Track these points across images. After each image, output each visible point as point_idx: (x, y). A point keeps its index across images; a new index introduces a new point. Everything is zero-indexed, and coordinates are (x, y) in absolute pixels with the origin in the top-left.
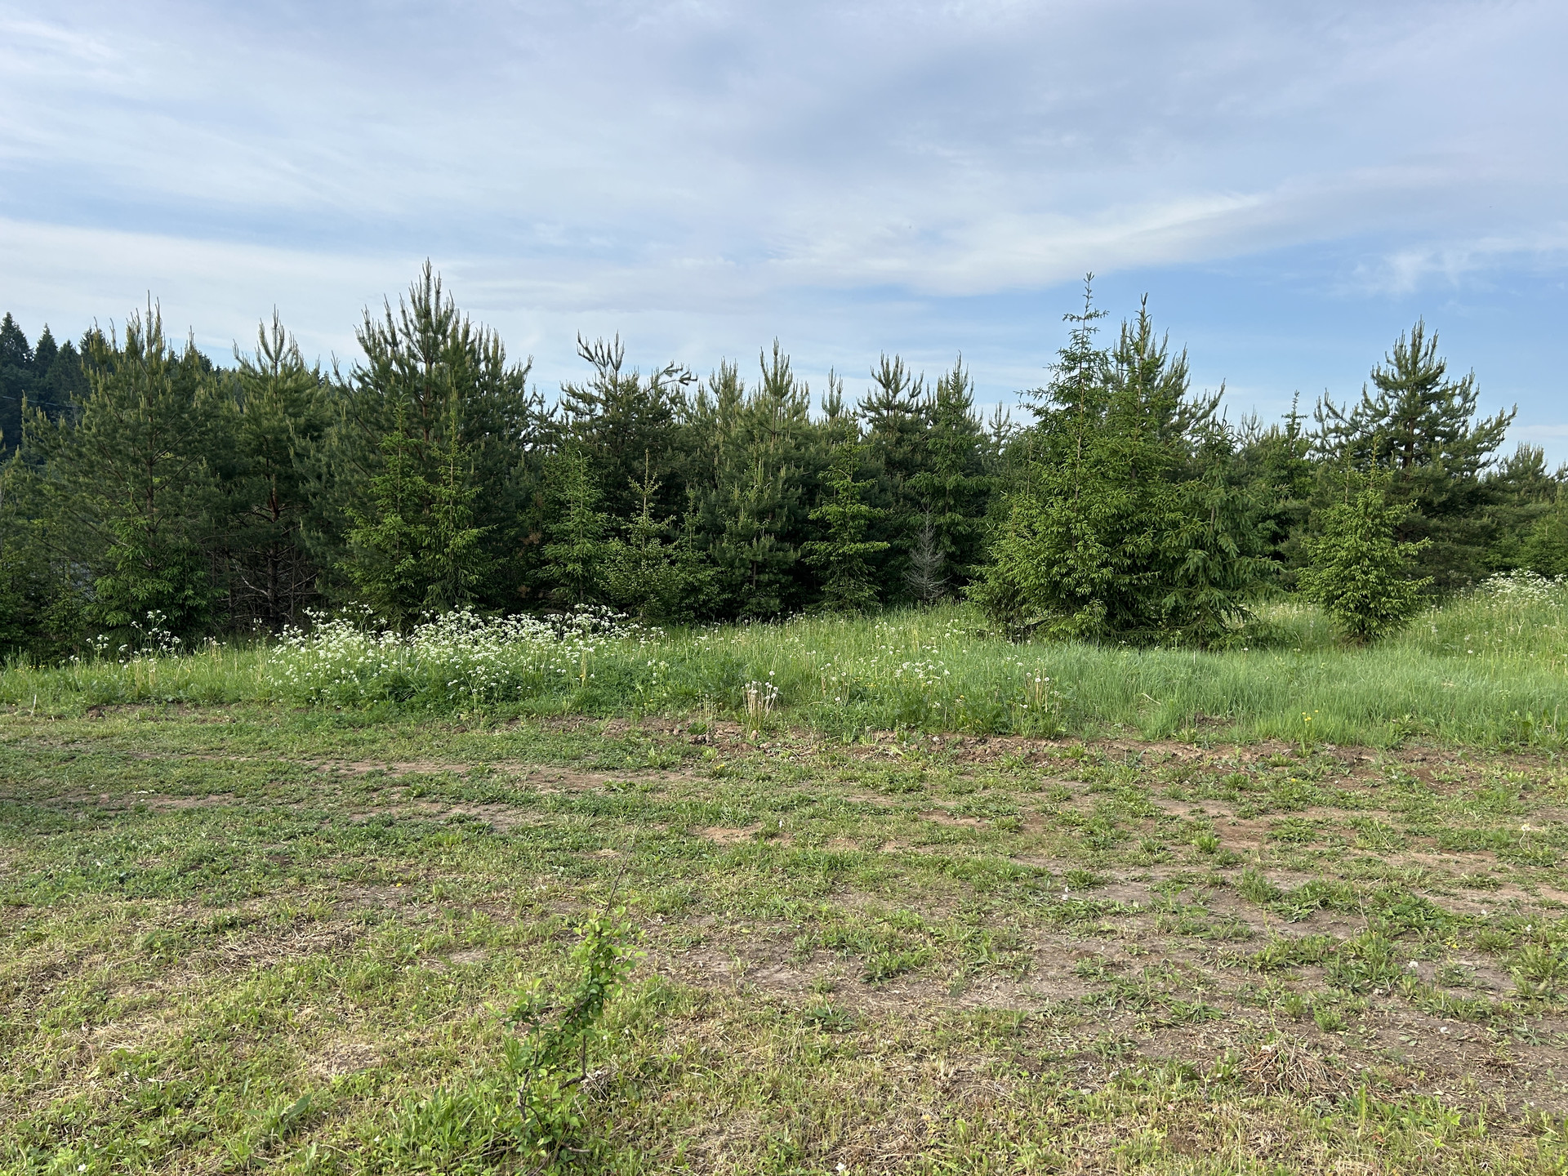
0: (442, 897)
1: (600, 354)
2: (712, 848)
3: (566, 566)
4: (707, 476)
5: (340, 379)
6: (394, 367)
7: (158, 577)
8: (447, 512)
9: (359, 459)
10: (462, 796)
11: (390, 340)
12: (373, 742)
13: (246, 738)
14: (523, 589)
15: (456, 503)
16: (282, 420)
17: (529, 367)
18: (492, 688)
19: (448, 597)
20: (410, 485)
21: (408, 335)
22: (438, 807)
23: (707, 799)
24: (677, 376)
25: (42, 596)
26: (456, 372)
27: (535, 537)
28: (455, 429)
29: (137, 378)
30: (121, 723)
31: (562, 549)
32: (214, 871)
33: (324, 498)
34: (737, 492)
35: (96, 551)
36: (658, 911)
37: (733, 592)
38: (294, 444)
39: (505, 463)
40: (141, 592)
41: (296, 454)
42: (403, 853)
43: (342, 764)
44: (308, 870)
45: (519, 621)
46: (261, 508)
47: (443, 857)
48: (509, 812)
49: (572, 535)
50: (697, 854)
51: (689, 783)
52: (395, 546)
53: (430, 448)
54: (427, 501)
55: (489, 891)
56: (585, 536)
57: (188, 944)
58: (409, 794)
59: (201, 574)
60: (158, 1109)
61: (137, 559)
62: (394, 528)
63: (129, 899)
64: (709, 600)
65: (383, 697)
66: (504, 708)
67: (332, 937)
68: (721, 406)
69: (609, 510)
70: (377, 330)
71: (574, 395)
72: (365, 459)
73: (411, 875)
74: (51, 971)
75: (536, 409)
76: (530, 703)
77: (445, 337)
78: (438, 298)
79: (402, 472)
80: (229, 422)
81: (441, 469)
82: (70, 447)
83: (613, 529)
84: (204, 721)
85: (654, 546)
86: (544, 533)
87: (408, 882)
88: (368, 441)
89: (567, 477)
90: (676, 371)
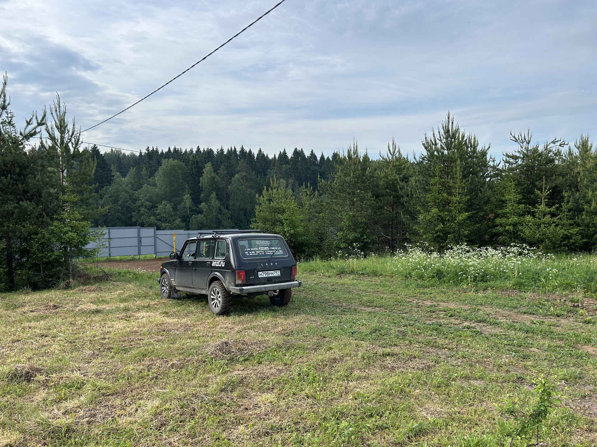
0: (463, 357)
1: (520, 138)
2: (588, 355)
3: (505, 227)
4: (574, 186)
5: (416, 160)
6: (436, 153)
7: (356, 232)
8: (456, 207)
9: (422, 188)
10: (468, 318)
11: (434, 143)
12: (431, 294)
13: (386, 288)
14: (486, 236)
15: (459, 203)
16: (395, 176)
17: (489, 147)
18: (476, 276)
19: (456, 240)
20: (441, 197)
21: (441, 140)
22: (458, 322)
23: (583, 333)
24: (558, 144)
25: (322, 238)
26: (460, 152)
27: (491, 216)
28: (459, 175)
29: (350, 166)
30: (347, 280)
31: (503, 220)
32: (381, 334)
33: (409, 203)
34: (590, 193)
35: (337, 224)
36: (562, 379)
37: (588, 239)
38: (399, 185)
39: (479, 186)
40: (351, 237)
41: (400, 188)
42: (446, 338)
43: (420, 301)
44: (412, 339)
45: (487, 249)
46: (388, 208)
47: (463, 341)
48: (488, 327)
49: (508, 214)
50: (580, 356)
51: (572, 325)
52: (435, 220)
53: (449, 182)
54: (448, 203)
55: (482, 358)
56: (514, 215)
57: (375, 359)
58: (447, 315)
59: (368, 231)
60: (371, 414)
61: (350, 226)
62: (435, 213)
63: (355, 340)
64: (576, 242)
65: (433, 277)
66: (481, 284)
67: (423, 365)
68: (580, 154)
69: (525, 203)
70: (429, 140)
71: (508, 156)
72: (425, 188)
73: (450, 346)
74: (335, 360)
75: (491, 164)
76: (492, 283)
77: (455, 140)
78: (452, 125)
79: (438, 192)
80: (378, 178)
81: (453, 190)
82: (331, 190)
83: (526, 211)
84: (372, 281)
85: (548, 218)
86: (496, 214)
87: (449, 349)
88: (426, 182)
89: (506, 190)
90: (558, 141)
